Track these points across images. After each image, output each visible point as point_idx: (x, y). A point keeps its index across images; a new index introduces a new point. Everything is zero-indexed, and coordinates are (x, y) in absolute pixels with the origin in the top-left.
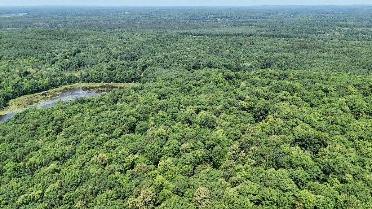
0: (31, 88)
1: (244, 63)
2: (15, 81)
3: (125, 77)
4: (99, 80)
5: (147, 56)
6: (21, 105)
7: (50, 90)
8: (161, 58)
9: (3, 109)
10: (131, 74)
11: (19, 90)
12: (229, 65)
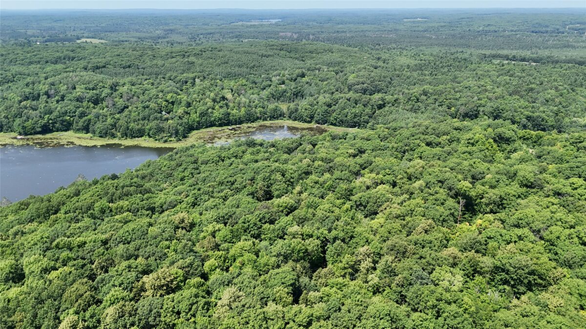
0: (220, 119)
2: (204, 108)
3: (346, 118)
4: (308, 119)
5: (398, 88)
6: (201, 138)
7: (244, 125)
9: (180, 140)
10: (355, 115)
11: (206, 119)
12: (539, 117)
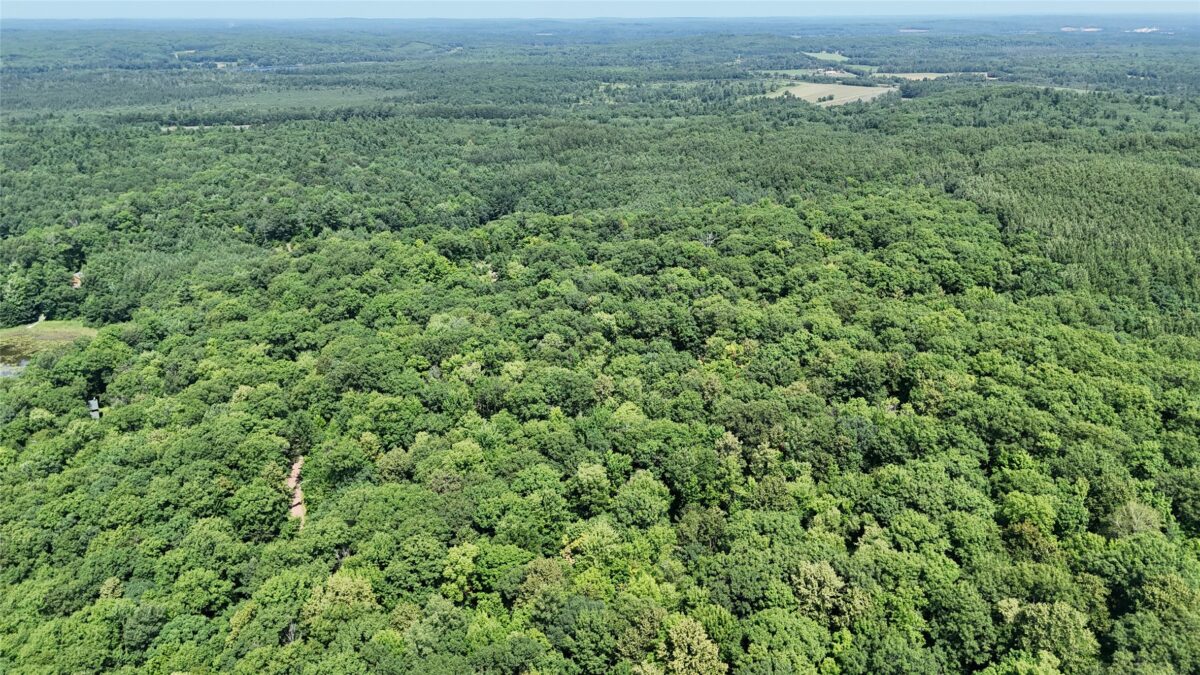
1: (436, 204)
8: (124, 213)
10: (27, 291)
